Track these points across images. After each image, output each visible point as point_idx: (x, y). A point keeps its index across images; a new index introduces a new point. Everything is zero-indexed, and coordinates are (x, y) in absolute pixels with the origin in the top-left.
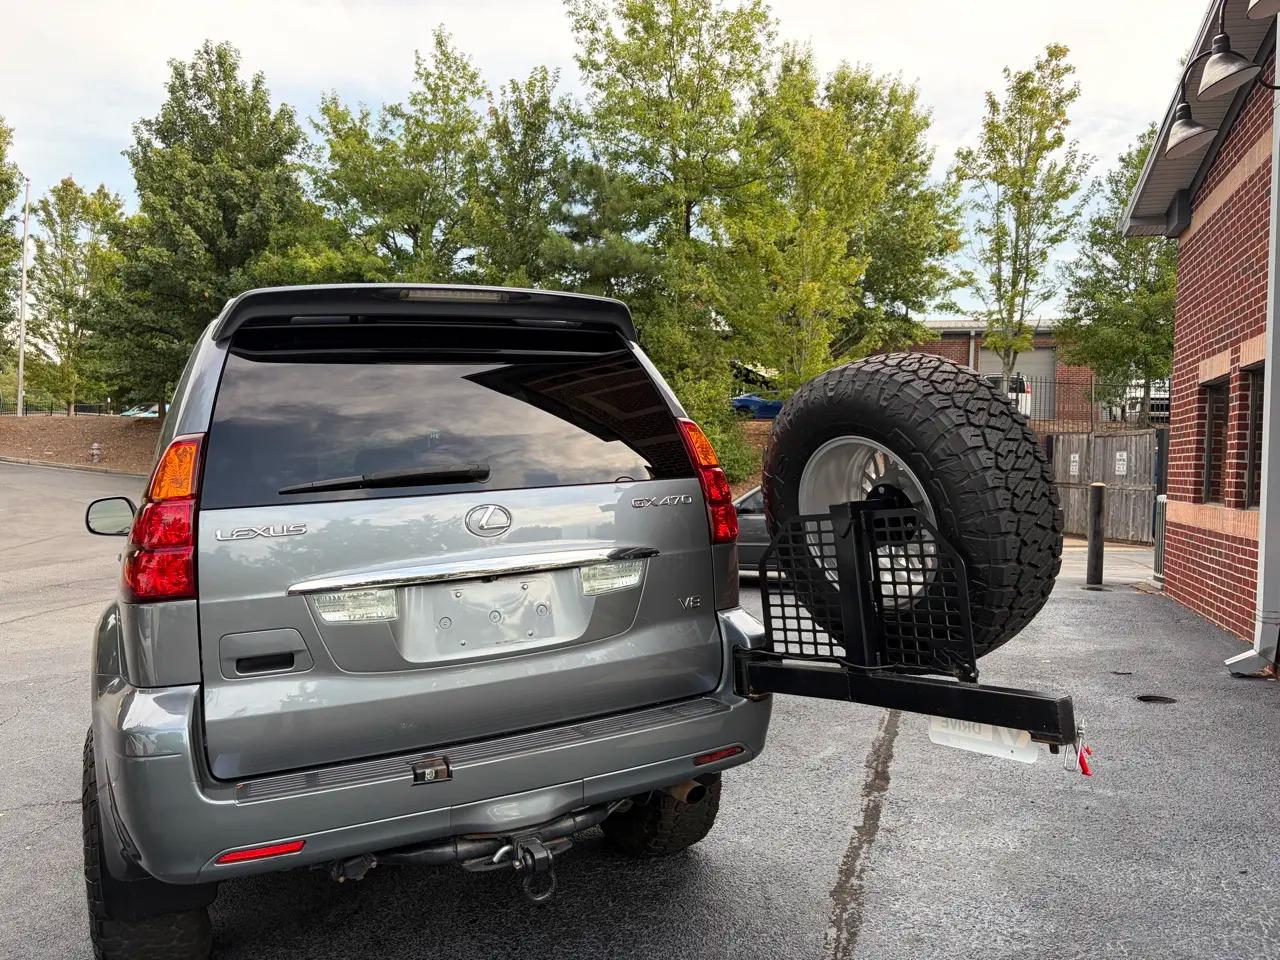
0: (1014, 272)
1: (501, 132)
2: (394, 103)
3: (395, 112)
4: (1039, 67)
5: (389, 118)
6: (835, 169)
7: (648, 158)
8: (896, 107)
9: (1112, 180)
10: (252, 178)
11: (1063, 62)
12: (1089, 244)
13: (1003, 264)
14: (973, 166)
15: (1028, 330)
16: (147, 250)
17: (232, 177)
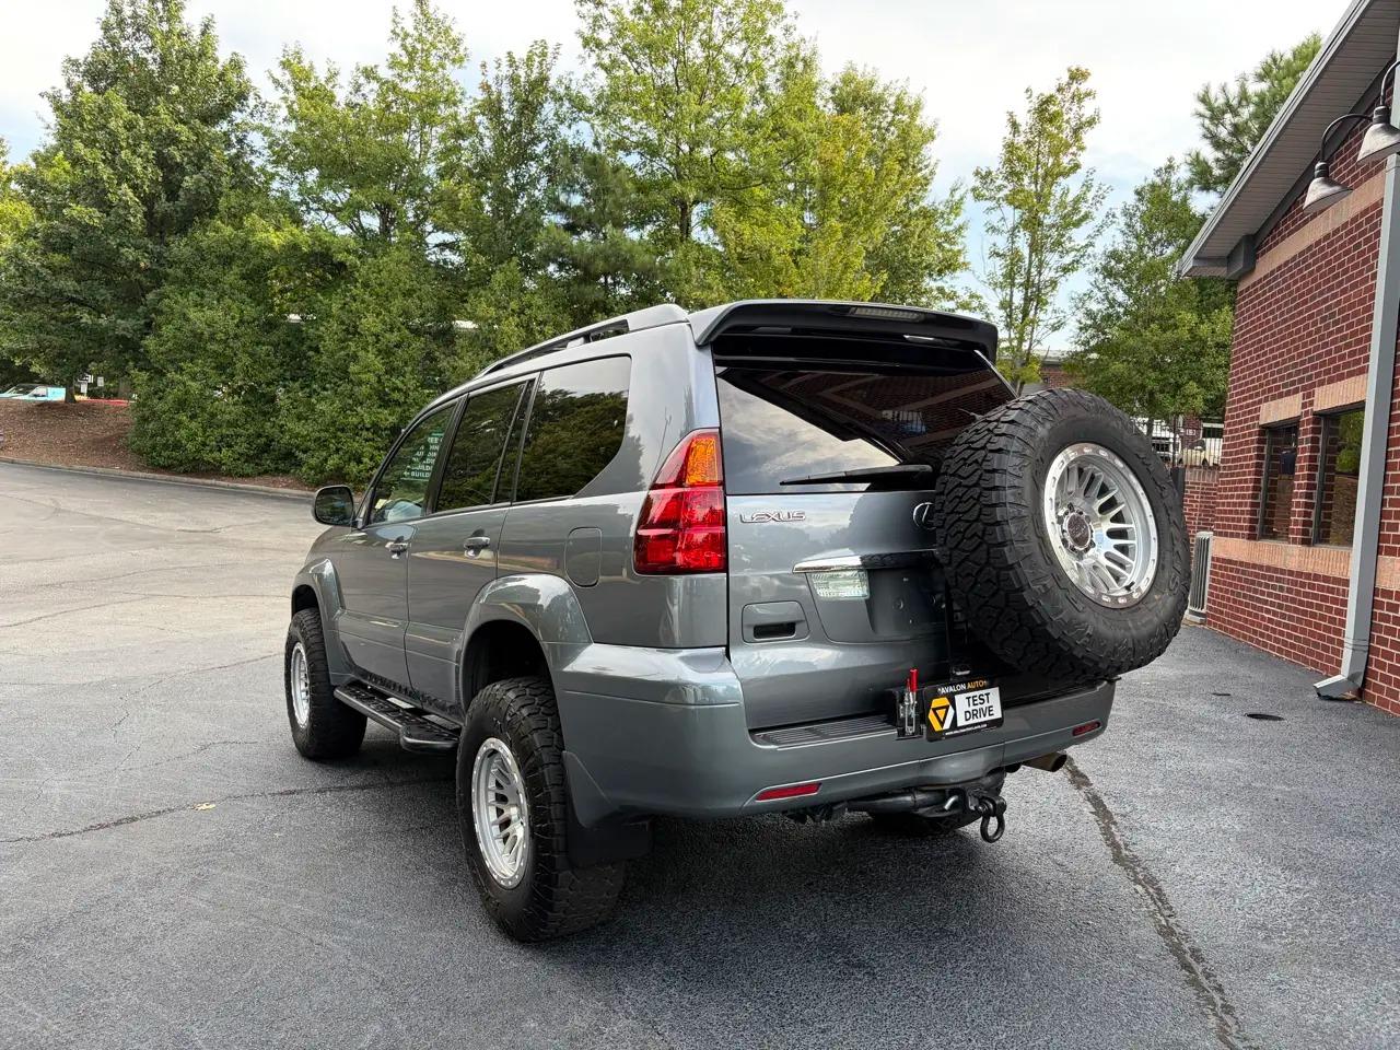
0: (1025, 299)
1: (492, 108)
2: (369, 64)
3: (369, 74)
4: (1059, 90)
5: (362, 80)
6: (854, 179)
7: (651, 150)
8: (900, 116)
9: (1126, 212)
10: (197, 134)
11: (1084, 87)
12: (1101, 276)
13: (1015, 290)
14: (991, 187)
15: (1036, 360)
16: (77, 210)
17: (176, 132)
